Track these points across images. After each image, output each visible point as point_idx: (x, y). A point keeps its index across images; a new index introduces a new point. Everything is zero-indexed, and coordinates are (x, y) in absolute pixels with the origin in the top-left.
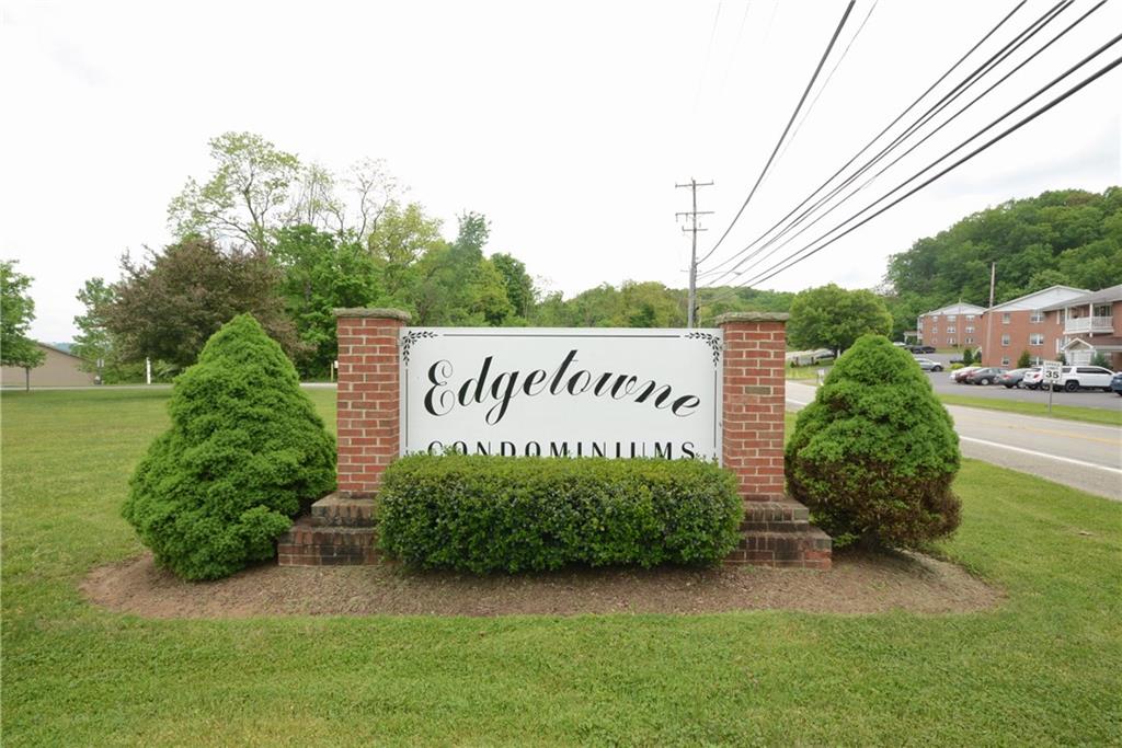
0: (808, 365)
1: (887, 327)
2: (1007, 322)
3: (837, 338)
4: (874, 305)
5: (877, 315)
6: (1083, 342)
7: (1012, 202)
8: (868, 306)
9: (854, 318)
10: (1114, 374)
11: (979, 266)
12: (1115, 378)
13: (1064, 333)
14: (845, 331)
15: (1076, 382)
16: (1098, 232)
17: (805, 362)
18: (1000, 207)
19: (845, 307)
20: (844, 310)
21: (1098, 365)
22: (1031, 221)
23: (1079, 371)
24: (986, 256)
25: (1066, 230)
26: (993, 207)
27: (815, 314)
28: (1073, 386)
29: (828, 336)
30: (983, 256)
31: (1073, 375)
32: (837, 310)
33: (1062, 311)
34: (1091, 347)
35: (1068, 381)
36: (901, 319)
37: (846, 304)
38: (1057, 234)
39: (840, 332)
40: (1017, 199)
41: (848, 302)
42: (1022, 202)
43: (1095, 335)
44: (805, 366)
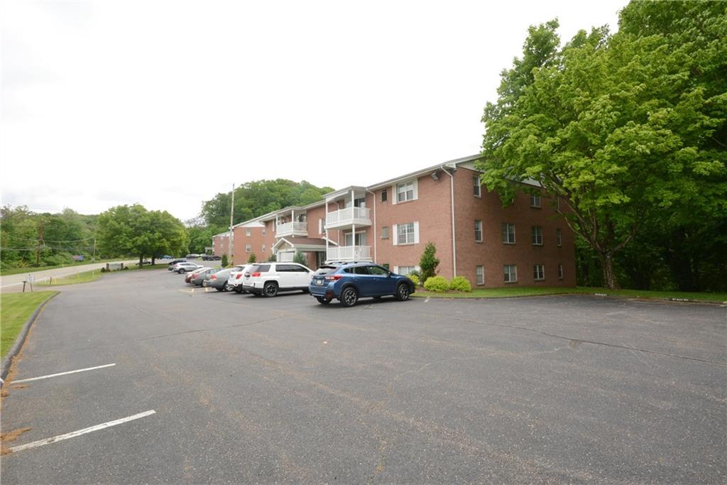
0: (118, 270)
1: (181, 241)
2: (248, 235)
3: (138, 247)
4: (169, 223)
5: (173, 231)
6: (288, 242)
7: (264, 181)
8: (165, 223)
9: (153, 232)
10: (312, 273)
11: (248, 212)
12: (315, 278)
13: (276, 237)
14: (145, 241)
15: (275, 282)
16: (299, 200)
17: (115, 268)
18: (259, 182)
19: (144, 222)
20: (144, 225)
21: (298, 262)
22: (271, 191)
23: (279, 269)
24: (252, 206)
25: (286, 197)
26: (255, 181)
27: (117, 226)
28: (272, 289)
29: (129, 245)
30: (251, 206)
31: (272, 275)
32: (138, 224)
33: (275, 220)
34: (293, 245)
35: (267, 283)
36: (206, 240)
37: (145, 220)
38: (282, 199)
39: (139, 243)
40: (266, 180)
41: (147, 219)
42: (268, 181)
43: (297, 237)
44: (114, 271)
